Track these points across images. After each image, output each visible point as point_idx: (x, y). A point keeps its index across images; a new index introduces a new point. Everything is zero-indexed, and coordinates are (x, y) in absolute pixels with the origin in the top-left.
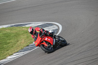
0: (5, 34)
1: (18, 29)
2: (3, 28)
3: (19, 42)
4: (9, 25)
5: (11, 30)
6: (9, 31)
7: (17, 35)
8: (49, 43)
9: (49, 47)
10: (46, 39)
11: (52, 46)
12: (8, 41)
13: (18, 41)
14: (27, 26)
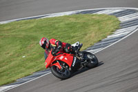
0: (68, 24)
1: (87, 17)
2: (66, 16)
3: (88, 35)
4: (74, 12)
5: (77, 18)
6: (73, 20)
7: (85, 26)
8: (66, 65)
9: (64, 70)
10: (61, 58)
11: (70, 69)
12: (72, 35)
13: (86, 35)
14: (99, 13)
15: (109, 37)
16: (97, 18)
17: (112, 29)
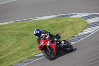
1: (64, 20)
5: (57, 20)
7: (62, 26)
12: (53, 32)
13: (63, 32)
14: (73, 17)
15: (79, 34)
16: (71, 20)
17: (82, 28)
